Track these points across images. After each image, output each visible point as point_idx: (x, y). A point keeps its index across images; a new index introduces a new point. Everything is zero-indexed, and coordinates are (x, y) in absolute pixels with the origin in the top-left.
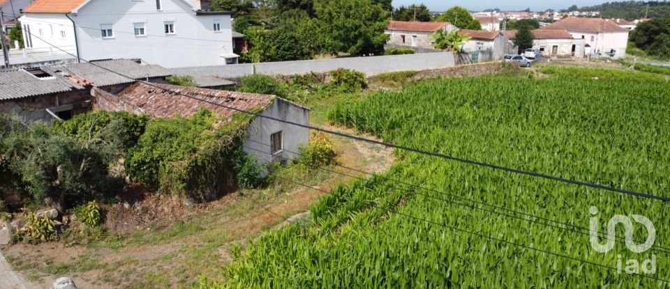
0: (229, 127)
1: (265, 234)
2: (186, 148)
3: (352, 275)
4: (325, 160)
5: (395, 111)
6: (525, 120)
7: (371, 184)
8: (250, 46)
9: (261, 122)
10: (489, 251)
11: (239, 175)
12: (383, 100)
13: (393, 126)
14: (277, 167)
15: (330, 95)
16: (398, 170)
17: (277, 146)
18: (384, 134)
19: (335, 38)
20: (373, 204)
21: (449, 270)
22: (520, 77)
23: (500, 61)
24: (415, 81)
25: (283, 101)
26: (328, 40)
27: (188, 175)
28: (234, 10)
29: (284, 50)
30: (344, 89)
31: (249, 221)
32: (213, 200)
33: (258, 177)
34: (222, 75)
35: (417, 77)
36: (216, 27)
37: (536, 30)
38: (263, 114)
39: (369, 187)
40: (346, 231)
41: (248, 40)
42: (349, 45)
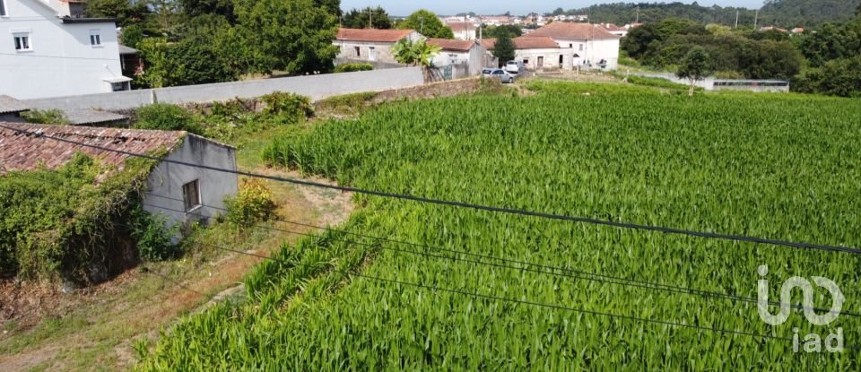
0: (121, 178)
1: (182, 320)
2: (58, 212)
3: (305, 362)
4: (261, 214)
5: (351, 144)
6: (510, 147)
7: (326, 240)
8: (147, 65)
9: (167, 168)
10: (475, 310)
11: (140, 243)
12: (335, 132)
13: (351, 162)
14: (194, 229)
15: (264, 128)
16: (360, 220)
17: (193, 201)
18: (339, 175)
19: (267, 52)
20: (328, 266)
21: (428, 339)
22: (502, 95)
23: (478, 77)
24: (376, 105)
25: (197, 139)
26: (257, 55)
27: (63, 249)
28: (121, 16)
29: (196, 69)
30: (283, 118)
31: (158, 306)
32: (104, 281)
33: (168, 244)
34: (107, 106)
35: (378, 100)
36: (95, 40)
37: (519, 38)
38: (169, 158)
39: (323, 245)
40: (295, 306)
41: (144, 58)
42: (286, 61)
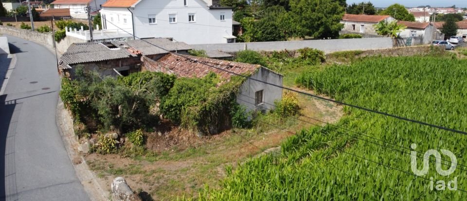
0: (228, 85)
1: (249, 160)
2: (200, 99)
3: (309, 194)
4: (292, 111)
5: (345, 79)
6: (447, 90)
7: (325, 131)
8: (244, 31)
9: (250, 83)
10: (414, 186)
11: (233, 118)
12: (336, 71)
13: (343, 90)
14: (259, 115)
15: (298, 66)
16: (346, 122)
17: (260, 99)
18: (336, 96)
19: (303, 26)
20: (326, 145)
21: (382, 197)
22: (445, 57)
23: (429, 45)
24: (361, 58)
25: (265, 70)
26: (298, 28)
27: (200, 116)
28: (234, 6)
29: (267, 34)
30: (308, 62)
31: (238, 151)
32: (215, 134)
33: (246, 120)
34: (224, 50)
35: (363, 55)
36: (222, 17)
37: (460, 22)
38: (251, 77)
39: (324, 133)
40: (306, 163)
41: (243, 27)
42: (313, 31)
